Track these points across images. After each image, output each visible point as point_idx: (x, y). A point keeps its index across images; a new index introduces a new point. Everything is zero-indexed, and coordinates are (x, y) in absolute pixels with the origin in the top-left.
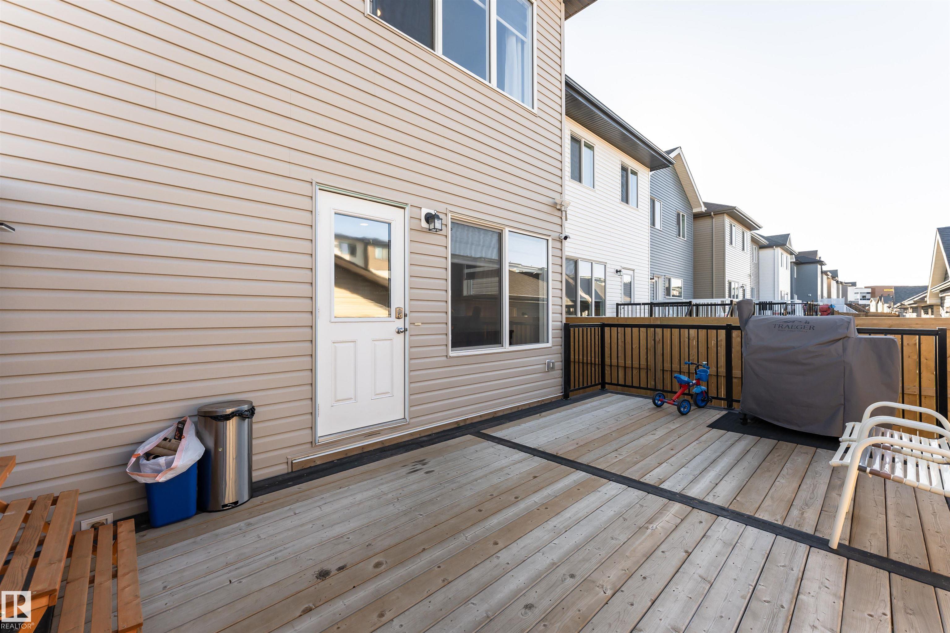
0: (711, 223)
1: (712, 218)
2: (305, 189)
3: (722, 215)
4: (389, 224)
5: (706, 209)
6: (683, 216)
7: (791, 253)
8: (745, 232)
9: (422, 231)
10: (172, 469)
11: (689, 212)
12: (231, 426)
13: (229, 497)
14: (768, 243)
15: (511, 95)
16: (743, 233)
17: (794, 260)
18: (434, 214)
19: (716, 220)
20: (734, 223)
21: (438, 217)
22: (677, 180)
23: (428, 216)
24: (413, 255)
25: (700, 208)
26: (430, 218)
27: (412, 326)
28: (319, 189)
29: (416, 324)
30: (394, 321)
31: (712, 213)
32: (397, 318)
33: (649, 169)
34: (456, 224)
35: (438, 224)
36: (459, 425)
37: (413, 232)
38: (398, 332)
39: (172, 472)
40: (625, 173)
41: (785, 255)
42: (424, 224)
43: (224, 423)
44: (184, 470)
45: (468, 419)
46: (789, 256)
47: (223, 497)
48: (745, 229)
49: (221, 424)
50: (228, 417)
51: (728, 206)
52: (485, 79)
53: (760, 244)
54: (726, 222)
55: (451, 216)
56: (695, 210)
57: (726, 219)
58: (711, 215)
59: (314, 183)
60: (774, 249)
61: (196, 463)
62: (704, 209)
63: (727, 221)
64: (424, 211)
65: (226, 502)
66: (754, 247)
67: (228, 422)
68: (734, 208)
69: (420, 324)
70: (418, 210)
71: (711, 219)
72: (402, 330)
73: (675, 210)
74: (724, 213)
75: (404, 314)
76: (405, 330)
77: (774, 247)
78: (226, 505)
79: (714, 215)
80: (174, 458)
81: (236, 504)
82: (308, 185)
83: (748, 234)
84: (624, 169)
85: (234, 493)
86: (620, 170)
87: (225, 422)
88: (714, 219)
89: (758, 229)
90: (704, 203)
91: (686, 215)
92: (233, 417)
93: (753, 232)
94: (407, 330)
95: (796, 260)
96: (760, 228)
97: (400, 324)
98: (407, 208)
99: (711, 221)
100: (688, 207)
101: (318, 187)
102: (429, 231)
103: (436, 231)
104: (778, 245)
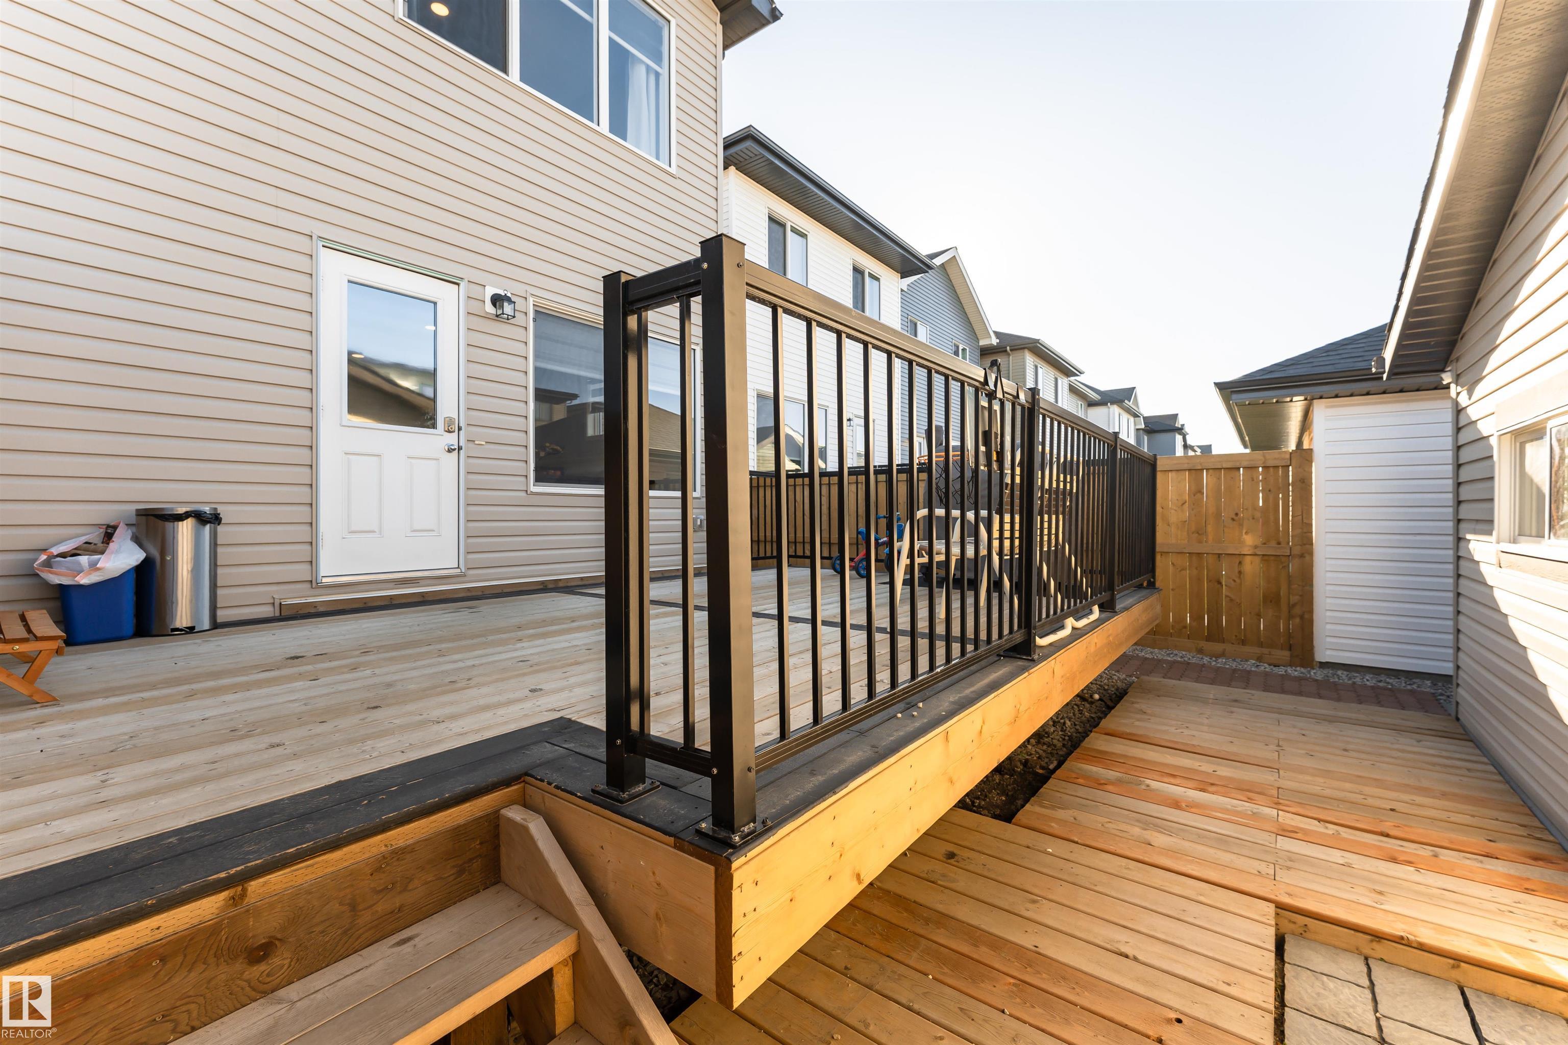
0: (1007, 362)
1: (1009, 355)
2: (303, 244)
3: (1021, 351)
4: (435, 303)
5: (998, 341)
6: (964, 350)
7: (1136, 416)
8: (1059, 378)
9: (486, 317)
10: (99, 569)
11: (974, 345)
12: (185, 529)
13: (182, 617)
14: (1099, 398)
15: (638, 147)
16: (1056, 380)
17: (1143, 426)
18: (503, 294)
19: (1013, 358)
20: (1041, 364)
21: (509, 300)
22: (953, 296)
23: (495, 298)
24: (472, 349)
25: (989, 339)
26: (497, 300)
27: (471, 445)
28: (323, 246)
29: (477, 442)
30: (442, 435)
31: (1008, 348)
32: (446, 431)
33: (899, 275)
34: (540, 314)
35: (508, 308)
36: (546, 586)
37: (471, 317)
38: (450, 451)
39: (98, 573)
40: (859, 276)
41: (1125, 416)
42: (489, 308)
43: (174, 525)
44: (116, 574)
45: (560, 579)
46: (1132, 419)
47: (173, 617)
48: (1058, 374)
49: (169, 525)
50: (180, 518)
51: (1029, 338)
52: (592, 121)
53: (1089, 400)
54: (1028, 361)
55: (534, 301)
56: (983, 342)
57: (1028, 357)
58: (1006, 351)
59: (314, 237)
60: (1109, 408)
61: (133, 568)
62: (994, 341)
63: (1030, 360)
64: (490, 291)
65: (178, 624)
66: (1080, 403)
67: (180, 523)
68: (1037, 341)
69: (484, 443)
70: (480, 288)
71: (1007, 356)
72: (453, 447)
73: (951, 340)
74: (1024, 348)
75: (459, 427)
76: (460, 448)
77: (1109, 404)
78: (177, 630)
79: (1011, 350)
80: (100, 558)
81: (191, 630)
82: (307, 239)
83: (1063, 382)
84: (858, 271)
85: (189, 615)
86: (851, 272)
87: (176, 523)
88: (1011, 357)
89: (1078, 375)
90: (995, 333)
91: (968, 349)
92: (187, 518)
93: (1072, 379)
94: (461, 449)
95: (1145, 426)
96: (1081, 373)
97: (452, 439)
98: (462, 284)
99: (1007, 359)
100: (972, 337)
101: (321, 244)
102: (496, 318)
103: (508, 319)
104: (1113, 403)
